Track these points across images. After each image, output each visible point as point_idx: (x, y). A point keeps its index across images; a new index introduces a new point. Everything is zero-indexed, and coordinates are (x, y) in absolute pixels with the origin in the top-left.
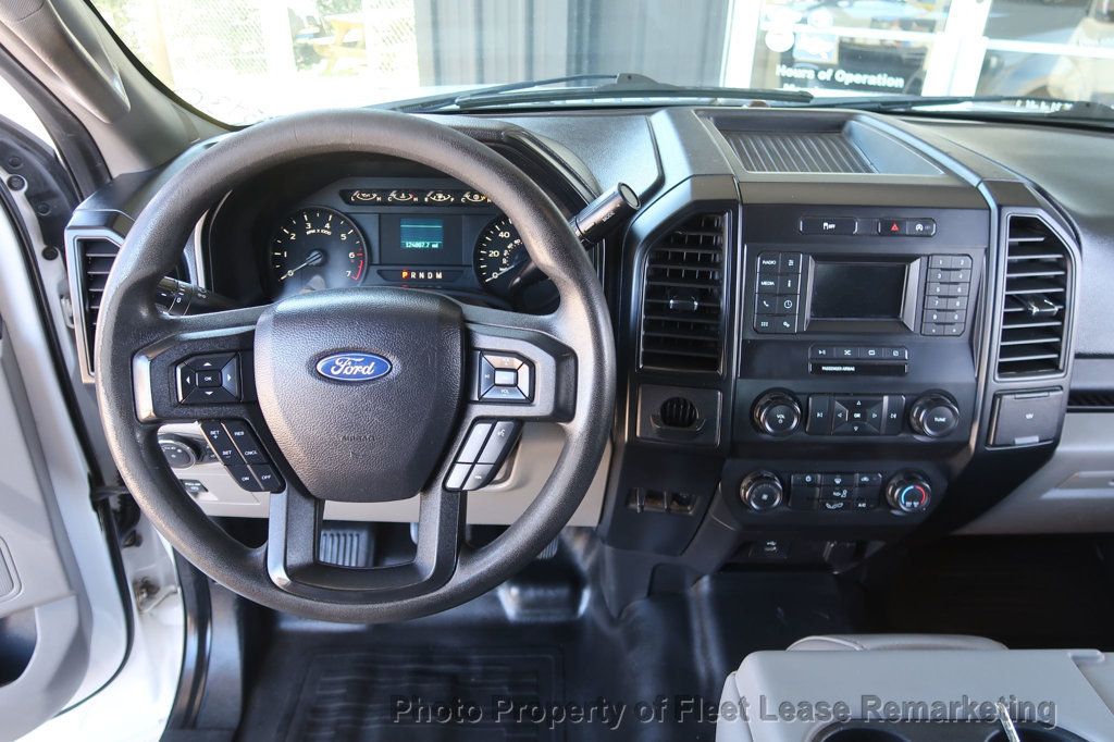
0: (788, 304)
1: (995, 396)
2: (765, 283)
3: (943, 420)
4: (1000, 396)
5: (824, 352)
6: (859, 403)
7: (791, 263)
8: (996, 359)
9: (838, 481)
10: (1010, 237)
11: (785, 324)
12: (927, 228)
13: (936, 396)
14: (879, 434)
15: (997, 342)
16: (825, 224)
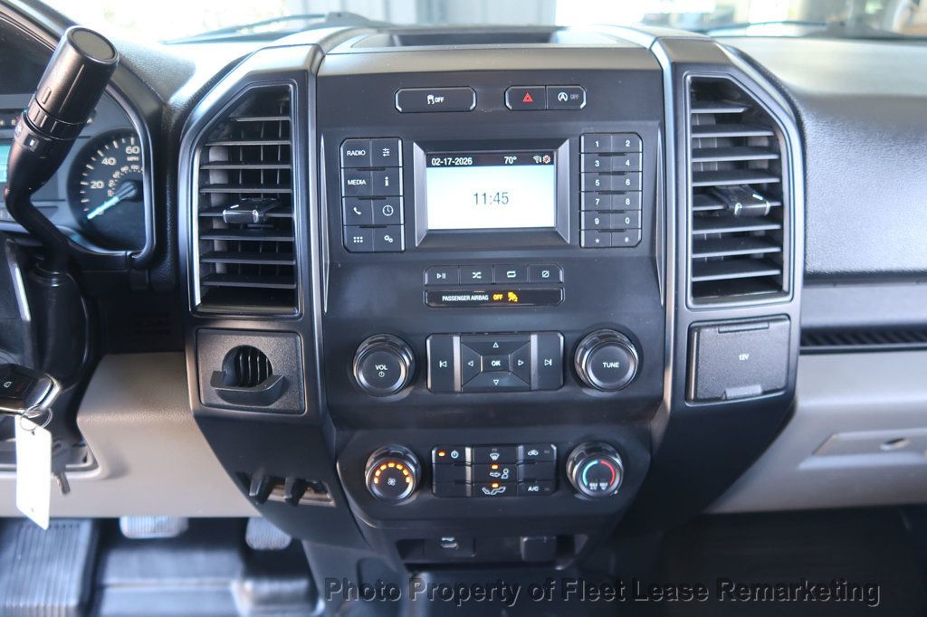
0: (387, 210)
1: (690, 331)
2: (353, 182)
3: (616, 365)
4: (699, 329)
5: (444, 276)
6: (496, 346)
7: (386, 152)
8: (688, 279)
9: (495, 457)
10: (693, 107)
11: (387, 238)
12: (574, 97)
13: (606, 332)
14: (530, 390)
15: (687, 255)
16: (430, 97)
